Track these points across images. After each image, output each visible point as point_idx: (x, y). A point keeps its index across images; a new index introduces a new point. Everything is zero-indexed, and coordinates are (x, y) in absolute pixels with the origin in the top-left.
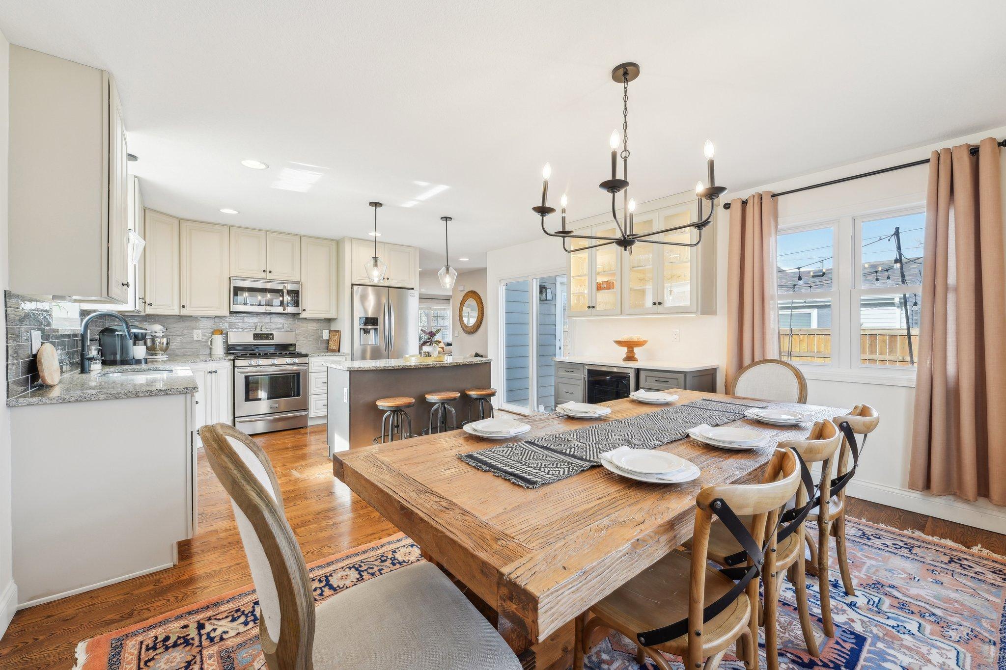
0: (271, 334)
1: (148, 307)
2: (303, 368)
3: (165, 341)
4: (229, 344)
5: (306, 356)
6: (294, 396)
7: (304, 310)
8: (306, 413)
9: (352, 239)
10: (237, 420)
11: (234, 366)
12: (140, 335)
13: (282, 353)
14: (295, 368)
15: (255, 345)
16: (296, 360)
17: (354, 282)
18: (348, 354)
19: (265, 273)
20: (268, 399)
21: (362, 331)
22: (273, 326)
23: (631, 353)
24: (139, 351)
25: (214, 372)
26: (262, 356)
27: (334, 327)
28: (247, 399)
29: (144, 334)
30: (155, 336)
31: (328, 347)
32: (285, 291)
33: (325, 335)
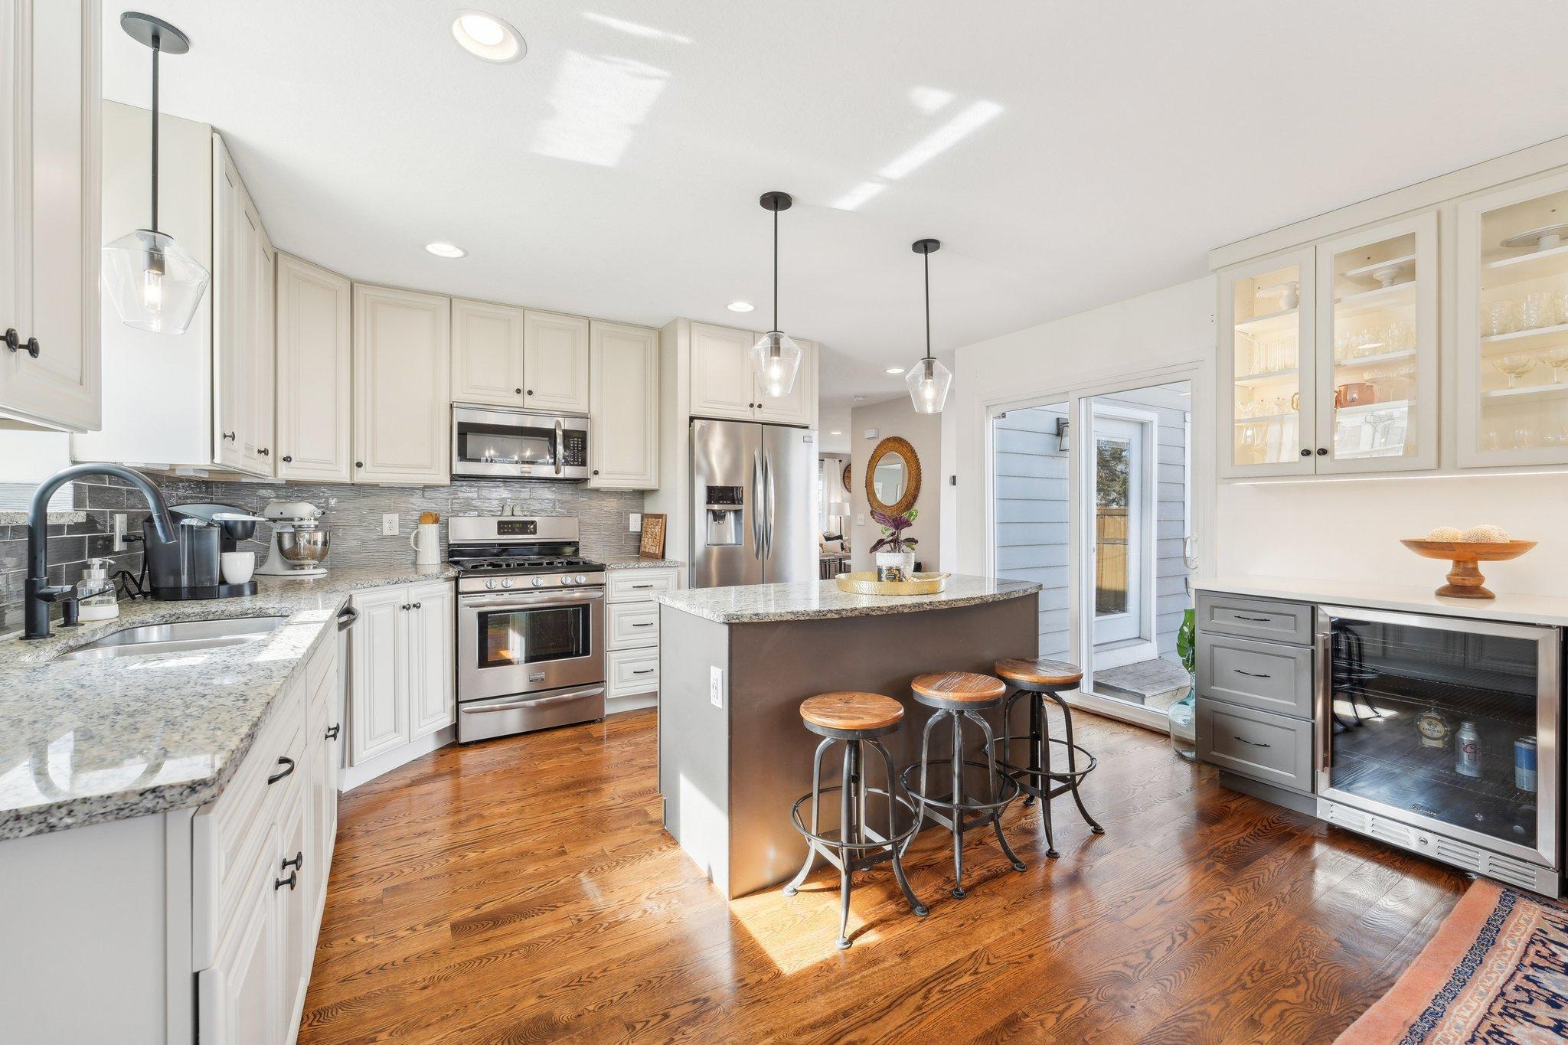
0: (533, 522)
1: (283, 467)
2: (597, 594)
3: (319, 537)
4: (451, 542)
5: (600, 568)
6: (578, 655)
7: (596, 473)
8: (601, 690)
9: (690, 323)
10: (464, 707)
11: (457, 593)
12: (240, 528)
13: (552, 563)
14: (577, 594)
15: (501, 545)
16: (582, 578)
17: (694, 413)
18: (683, 565)
19: (521, 395)
20: (526, 662)
21: (711, 516)
22: (536, 506)
23: (1470, 575)
24: (239, 566)
25: (414, 606)
26: (514, 570)
27: (650, 507)
28: (484, 662)
29: (249, 524)
30: (300, 527)
31: (639, 547)
32: (559, 433)
33: (635, 523)
